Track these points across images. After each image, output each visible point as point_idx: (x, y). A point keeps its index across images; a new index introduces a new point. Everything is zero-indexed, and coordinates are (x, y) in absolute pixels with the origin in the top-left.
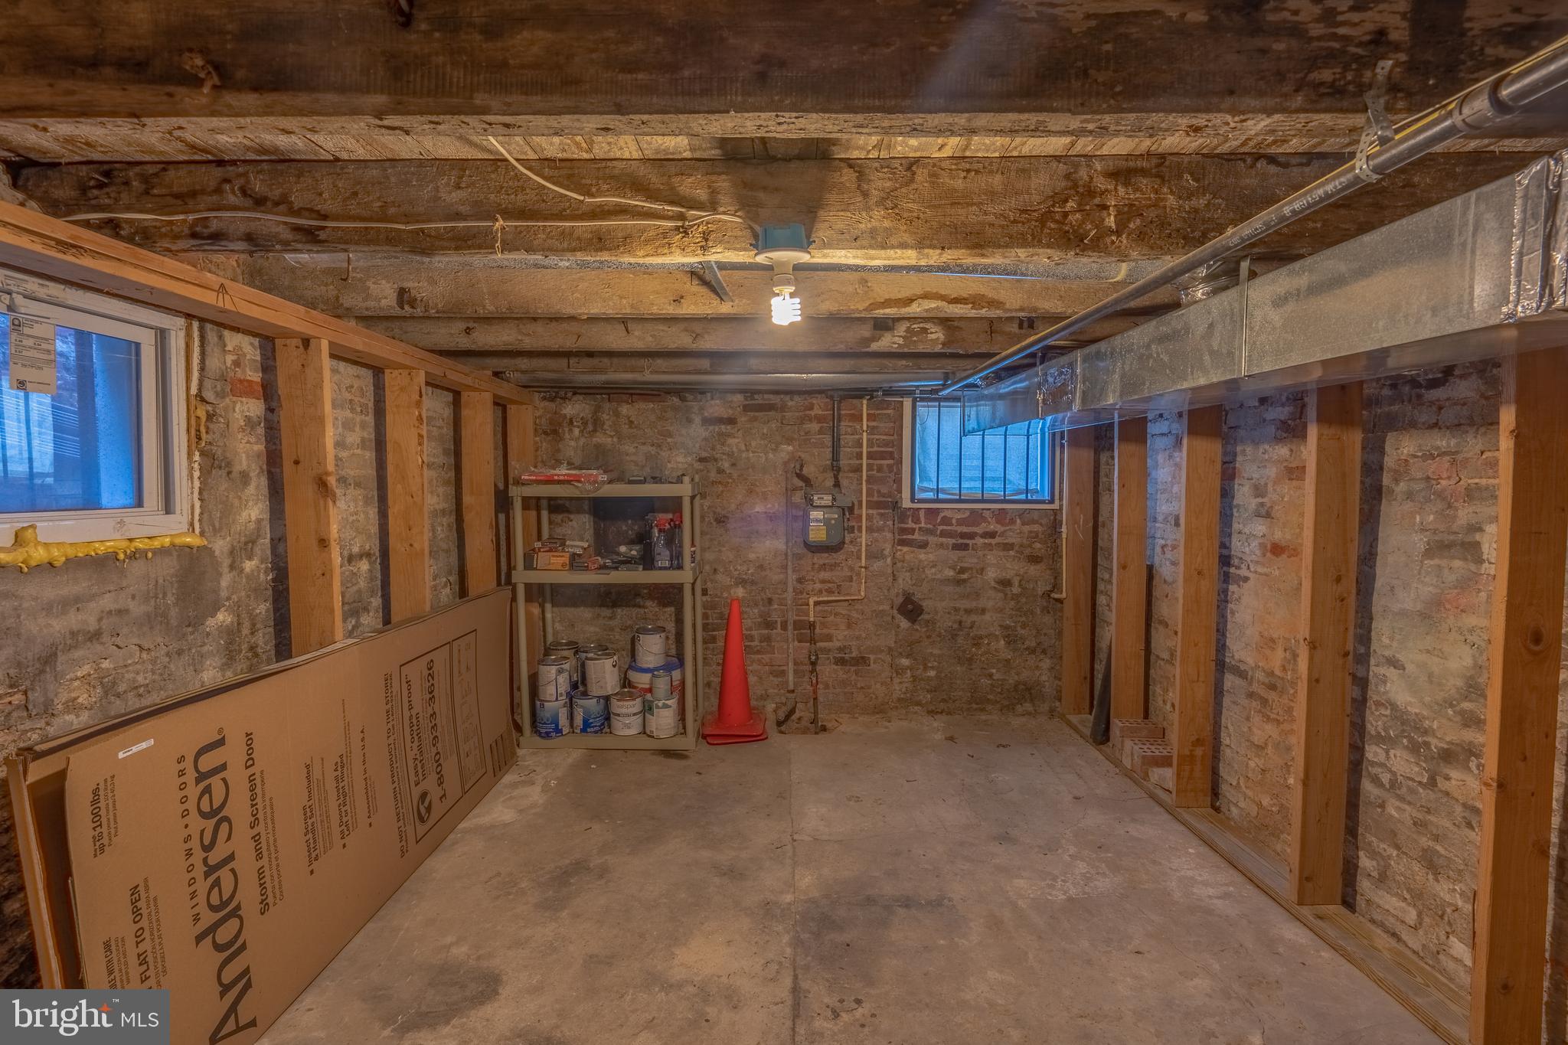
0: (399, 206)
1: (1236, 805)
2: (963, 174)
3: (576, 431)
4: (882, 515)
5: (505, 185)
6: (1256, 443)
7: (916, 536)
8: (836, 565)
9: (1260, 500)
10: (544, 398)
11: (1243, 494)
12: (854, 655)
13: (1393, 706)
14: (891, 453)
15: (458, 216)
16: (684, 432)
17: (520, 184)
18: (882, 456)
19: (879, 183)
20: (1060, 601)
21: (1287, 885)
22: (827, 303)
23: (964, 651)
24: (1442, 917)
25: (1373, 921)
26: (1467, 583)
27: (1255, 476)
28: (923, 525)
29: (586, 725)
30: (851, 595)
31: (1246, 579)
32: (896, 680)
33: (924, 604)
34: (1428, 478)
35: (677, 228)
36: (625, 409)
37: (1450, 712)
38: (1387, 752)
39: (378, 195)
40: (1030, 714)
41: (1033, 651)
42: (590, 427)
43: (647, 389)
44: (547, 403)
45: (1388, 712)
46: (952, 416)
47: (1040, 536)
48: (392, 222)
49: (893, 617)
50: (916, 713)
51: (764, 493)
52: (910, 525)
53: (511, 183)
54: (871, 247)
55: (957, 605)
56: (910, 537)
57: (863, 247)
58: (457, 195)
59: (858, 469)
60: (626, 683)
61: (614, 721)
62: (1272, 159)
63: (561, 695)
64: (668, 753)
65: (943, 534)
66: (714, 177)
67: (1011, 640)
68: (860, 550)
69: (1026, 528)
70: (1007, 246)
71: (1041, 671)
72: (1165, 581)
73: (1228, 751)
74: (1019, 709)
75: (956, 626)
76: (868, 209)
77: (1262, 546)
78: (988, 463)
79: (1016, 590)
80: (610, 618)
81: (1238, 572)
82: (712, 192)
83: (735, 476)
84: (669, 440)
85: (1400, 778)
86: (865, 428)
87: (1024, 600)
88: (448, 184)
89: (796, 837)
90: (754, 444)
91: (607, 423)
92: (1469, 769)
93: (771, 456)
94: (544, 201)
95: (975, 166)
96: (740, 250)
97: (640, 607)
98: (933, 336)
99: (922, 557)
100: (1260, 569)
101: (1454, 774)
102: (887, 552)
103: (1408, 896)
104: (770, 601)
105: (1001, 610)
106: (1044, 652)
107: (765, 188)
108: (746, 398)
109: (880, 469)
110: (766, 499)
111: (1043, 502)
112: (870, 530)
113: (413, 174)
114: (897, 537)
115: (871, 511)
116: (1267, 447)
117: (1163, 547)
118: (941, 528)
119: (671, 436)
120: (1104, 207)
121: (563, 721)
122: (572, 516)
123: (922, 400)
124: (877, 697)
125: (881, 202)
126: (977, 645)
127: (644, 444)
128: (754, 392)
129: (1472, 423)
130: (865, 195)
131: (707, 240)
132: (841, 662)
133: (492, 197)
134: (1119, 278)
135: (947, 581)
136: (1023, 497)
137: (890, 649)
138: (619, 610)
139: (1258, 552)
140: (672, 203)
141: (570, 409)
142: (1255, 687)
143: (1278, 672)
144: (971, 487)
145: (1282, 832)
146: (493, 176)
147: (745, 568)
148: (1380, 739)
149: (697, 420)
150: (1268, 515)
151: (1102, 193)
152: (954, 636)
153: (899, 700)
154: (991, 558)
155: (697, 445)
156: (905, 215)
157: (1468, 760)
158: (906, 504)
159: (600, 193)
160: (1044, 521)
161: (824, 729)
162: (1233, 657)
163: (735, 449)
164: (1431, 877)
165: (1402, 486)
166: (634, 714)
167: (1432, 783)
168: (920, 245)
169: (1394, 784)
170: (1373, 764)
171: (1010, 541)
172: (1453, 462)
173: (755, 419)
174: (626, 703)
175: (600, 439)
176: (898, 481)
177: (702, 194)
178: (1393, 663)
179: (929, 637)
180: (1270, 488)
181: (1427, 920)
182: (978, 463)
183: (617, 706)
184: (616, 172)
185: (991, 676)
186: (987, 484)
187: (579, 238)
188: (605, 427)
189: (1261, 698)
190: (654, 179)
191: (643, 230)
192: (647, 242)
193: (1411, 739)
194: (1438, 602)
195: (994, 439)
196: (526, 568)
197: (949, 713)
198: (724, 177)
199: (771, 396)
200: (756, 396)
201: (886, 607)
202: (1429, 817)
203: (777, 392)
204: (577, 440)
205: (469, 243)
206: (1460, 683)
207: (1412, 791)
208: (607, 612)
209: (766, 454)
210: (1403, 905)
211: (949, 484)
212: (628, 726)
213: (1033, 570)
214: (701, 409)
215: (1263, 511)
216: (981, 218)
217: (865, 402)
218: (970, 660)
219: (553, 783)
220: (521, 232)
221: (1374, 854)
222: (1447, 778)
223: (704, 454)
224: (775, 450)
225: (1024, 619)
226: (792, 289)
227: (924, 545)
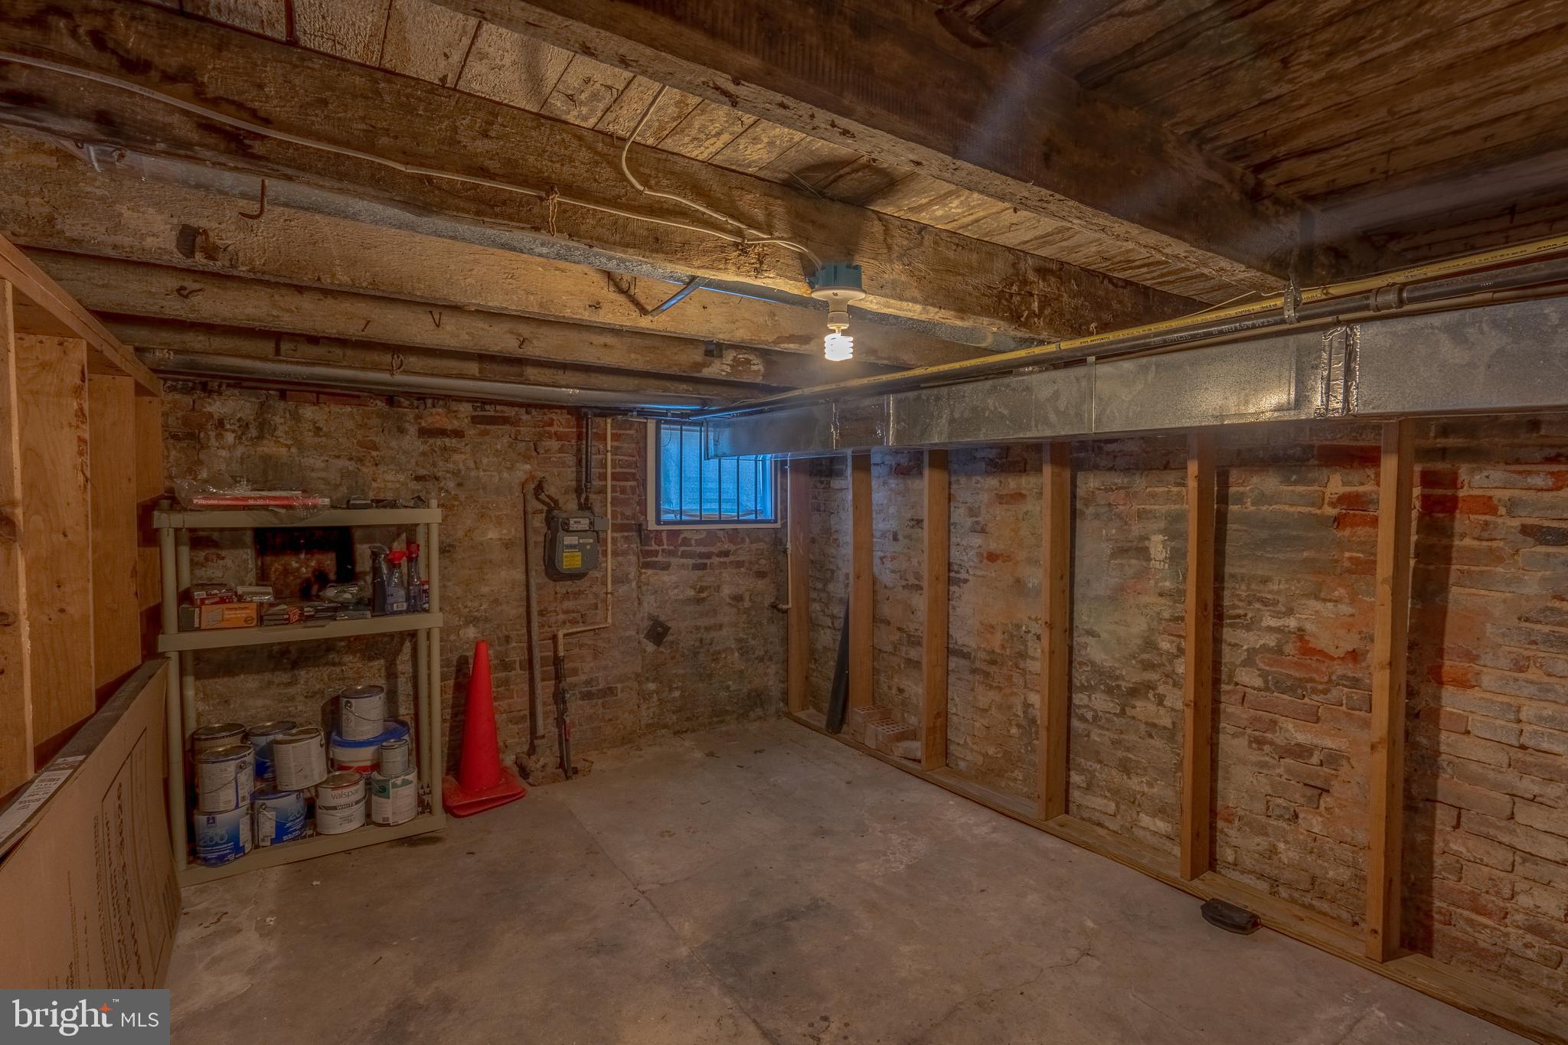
0: (396, 137)
1: (963, 759)
2: (954, 247)
3: (230, 438)
4: (626, 538)
5: (548, 148)
6: (969, 475)
7: (660, 558)
8: (580, 592)
9: (975, 519)
10: (173, 389)
11: (959, 514)
12: (601, 687)
13: (1093, 663)
14: (634, 474)
15: (484, 172)
16: (394, 443)
17: (567, 153)
18: (625, 477)
19: (900, 241)
20: (786, 612)
21: (1033, 810)
22: (741, 331)
23: (705, 668)
24: (1133, 803)
25: (1083, 819)
26: (1142, 574)
27: (970, 500)
28: (665, 547)
29: (281, 831)
30: (598, 623)
31: (966, 581)
32: (644, 707)
33: (669, 624)
34: (1110, 504)
35: (736, 245)
36: (308, 412)
37: (1134, 662)
38: (1090, 696)
39: (361, 113)
40: (760, 718)
41: (761, 660)
42: (253, 432)
43: (346, 388)
44: (178, 396)
45: (1089, 668)
46: (693, 438)
47: (766, 553)
48: (383, 156)
49: (639, 642)
50: (663, 736)
51: (497, 517)
52: (654, 547)
53: (556, 148)
54: (892, 297)
55: (698, 624)
56: (654, 559)
57: (886, 296)
58: (481, 145)
59: (602, 491)
60: (332, 764)
61: (322, 816)
62: (1111, 280)
63: (244, 799)
64: (411, 840)
65: (684, 555)
66: (771, 200)
67: (744, 651)
68: (606, 576)
69: (754, 546)
70: (979, 315)
71: (769, 678)
72: (886, 587)
73: (955, 718)
74: (752, 715)
75: (697, 644)
76: (891, 261)
77: (980, 555)
78: (723, 486)
79: (747, 604)
80: (289, 684)
81: (958, 576)
82: (769, 215)
83: (462, 497)
84: (374, 453)
85: (1100, 714)
86: (609, 448)
87: (754, 613)
88: (470, 127)
89: (641, 888)
90: (485, 461)
91: (281, 428)
92: (1149, 699)
93: (505, 475)
94: (596, 180)
95: (962, 243)
96: (790, 278)
97: (334, 664)
98: (755, 368)
99: (666, 578)
100: (979, 573)
101: (1139, 704)
102: (631, 576)
103: (1108, 795)
104: (507, 639)
105: (735, 625)
106: (770, 659)
107: (813, 222)
108: (475, 408)
109: (623, 491)
110: (500, 524)
111: (769, 522)
112: (615, 554)
113: (420, 100)
114: (642, 560)
115: (615, 535)
116: (979, 478)
117: (882, 559)
118: (682, 549)
119: (377, 449)
120: (1031, 295)
121: (245, 836)
122: (223, 553)
123: (667, 422)
124: (625, 728)
125: (900, 258)
126: (716, 660)
127: (338, 457)
128: (485, 402)
129: (1138, 469)
130: (889, 248)
131: (761, 263)
132: (588, 696)
133: (531, 159)
134: (983, 345)
135: (689, 601)
136: (753, 517)
137: (638, 675)
138: (303, 673)
139: (975, 560)
140: (732, 217)
141: (216, 407)
142: (978, 664)
143: (998, 650)
144: (711, 508)
145: (1006, 772)
146: (533, 133)
147: (476, 604)
148: (1083, 688)
149: (412, 430)
150: (983, 531)
151: (1031, 283)
152: (696, 654)
153: (648, 726)
154: (726, 576)
155: (413, 461)
156: (917, 273)
157: (1148, 692)
158: (652, 525)
159: (657, 188)
160: (767, 539)
161: (576, 771)
162: (956, 643)
163: (461, 466)
164: (1125, 777)
165: (1091, 510)
166: (357, 803)
167: (1123, 712)
168: (926, 302)
169: (1095, 718)
170: (1079, 707)
171: (741, 558)
172: (1127, 495)
173: (485, 433)
174: (345, 791)
175: (268, 447)
176: (643, 504)
177: (760, 215)
178: (1090, 633)
179: (673, 658)
180: (983, 510)
181: (1123, 807)
182: (715, 485)
183: (328, 797)
184: (678, 169)
185: (728, 687)
186: (723, 506)
187: (633, 234)
188: (278, 433)
189: (984, 672)
190: (714, 187)
191: (702, 239)
192: (705, 252)
193: (1106, 684)
194: (1121, 589)
195: (729, 464)
196: (181, 629)
197: (693, 731)
198: (779, 202)
199: (505, 408)
200: (488, 407)
201: (632, 633)
202: (1123, 736)
203: (512, 404)
204: (231, 448)
205: (497, 209)
206: (1139, 641)
207: (1109, 720)
208: (285, 677)
209: (500, 472)
210: (1105, 801)
211: (691, 507)
212: (348, 819)
213: (761, 584)
214: (418, 417)
215: (979, 528)
216: (964, 287)
217: (609, 421)
218: (710, 676)
219: (271, 921)
220: (565, 211)
221: (1082, 771)
222: (1134, 707)
223: (422, 472)
224: (511, 469)
225: (753, 630)
226: (845, 327)
227: (666, 567)
